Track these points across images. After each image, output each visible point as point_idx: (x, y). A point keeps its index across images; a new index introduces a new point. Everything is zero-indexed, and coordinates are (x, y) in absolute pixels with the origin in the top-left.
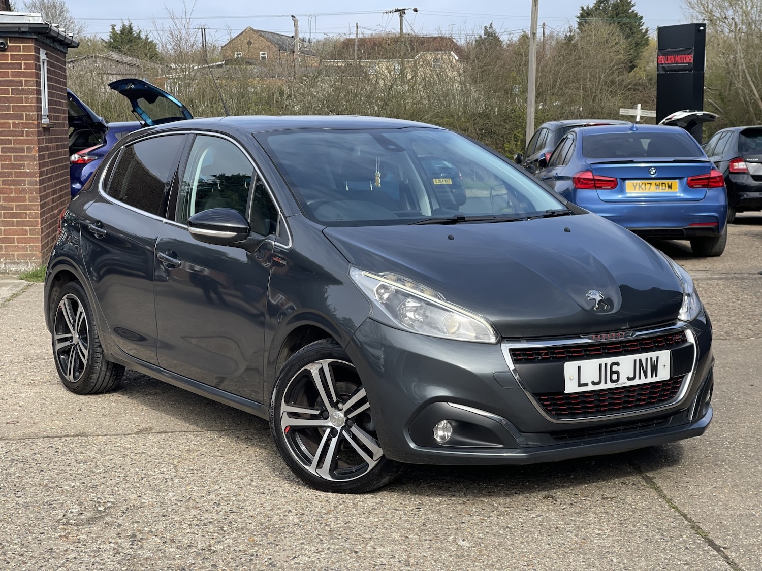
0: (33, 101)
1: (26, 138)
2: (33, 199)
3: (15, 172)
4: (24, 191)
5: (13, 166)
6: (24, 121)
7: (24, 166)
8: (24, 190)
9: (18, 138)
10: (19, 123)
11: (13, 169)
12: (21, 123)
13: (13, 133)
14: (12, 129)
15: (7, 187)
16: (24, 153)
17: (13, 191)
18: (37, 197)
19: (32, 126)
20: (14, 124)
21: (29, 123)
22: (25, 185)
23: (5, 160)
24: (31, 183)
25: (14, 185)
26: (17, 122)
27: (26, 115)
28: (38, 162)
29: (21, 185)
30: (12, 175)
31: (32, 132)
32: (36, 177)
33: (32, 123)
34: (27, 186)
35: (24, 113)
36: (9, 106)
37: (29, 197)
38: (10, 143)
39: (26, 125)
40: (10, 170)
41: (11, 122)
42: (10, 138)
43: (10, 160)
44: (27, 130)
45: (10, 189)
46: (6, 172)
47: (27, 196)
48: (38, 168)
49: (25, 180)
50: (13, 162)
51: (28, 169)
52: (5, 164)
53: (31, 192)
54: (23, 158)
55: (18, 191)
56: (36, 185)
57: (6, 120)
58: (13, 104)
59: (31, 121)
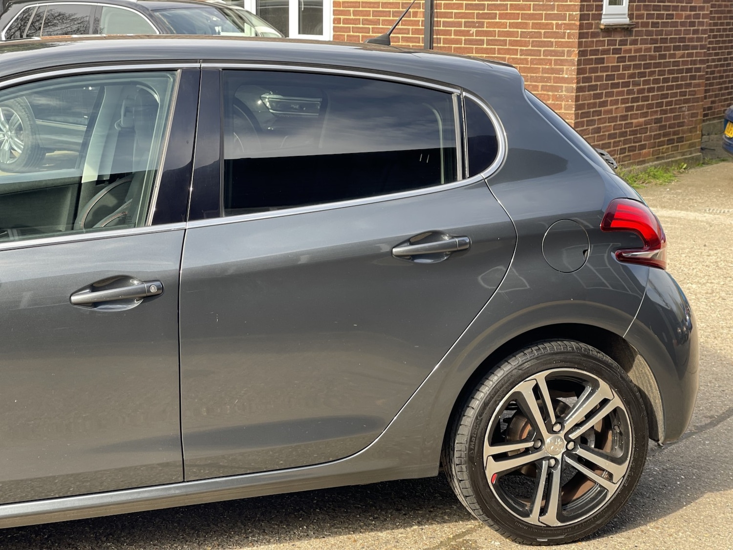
1: (567, 40)
2: (568, 108)
3: (554, 77)
4: (560, 98)
5: (553, 71)
6: (567, 22)
7: (562, 71)
8: (561, 96)
9: (560, 40)
10: (561, 24)
11: (553, 74)
12: (564, 24)
13: (555, 35)
14: (554, 30)
15: (545, 93)
16: (564, 56)
17: (551, 97)
18: (573, 105)
19: (574, 27)
20: (557, 25)
21: (571, 24)
22: (562, 92)
23: (546, 65)
24: (567, 90)
25: (552, 91)
26: (560, 22)
27: (569, 14)
28: (576, 67)
29: (558, 92)
30: (550, 80)
31: (573, 34)
32: (573, 83)
33: (574, 24)
34: (564, 93)
35: (568, 13)
36: (554, 5)
37: (565, 105)
38: (552, 46)
39: (568, 26)
40: (550, 75)
41: (554, 22)
42: (552, 40)
43: (551, 64)
44: (568, 31)
45: (548, 95)
46: (546, 77)
47: (563, 103)
48: (576, 73)
49: (563, 86)
50: (553, 66)
51: (566, 74)
52: (545, 68)
53: (567, 98)
54: (562, 63)
55: (556, 98)
56: (572, 92)
57: (550, 20)
58: (558, 3)
59: (573, 22)
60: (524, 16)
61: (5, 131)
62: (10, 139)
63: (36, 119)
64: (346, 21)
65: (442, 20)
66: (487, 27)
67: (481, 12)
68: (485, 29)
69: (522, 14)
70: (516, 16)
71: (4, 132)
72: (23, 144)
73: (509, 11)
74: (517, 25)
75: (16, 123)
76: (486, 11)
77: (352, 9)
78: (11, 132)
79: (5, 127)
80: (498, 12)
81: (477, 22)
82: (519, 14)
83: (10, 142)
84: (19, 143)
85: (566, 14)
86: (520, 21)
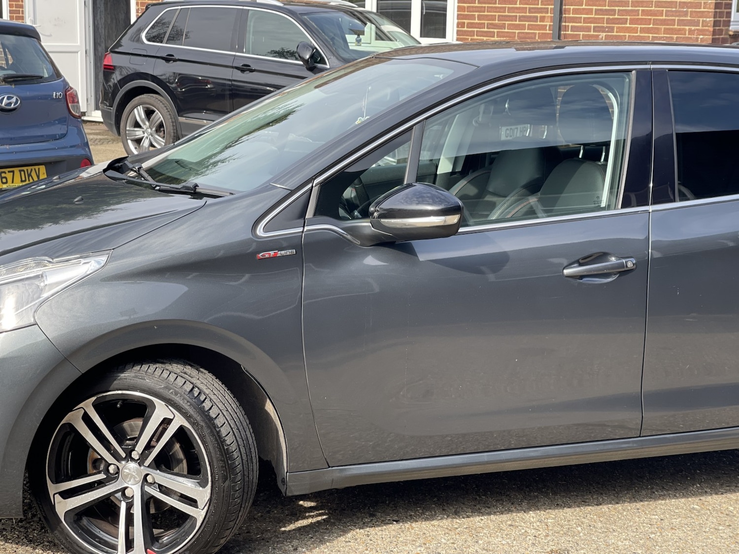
0: (711, 6)
6: (700, 28)
10: (694, 30)
12: (697, 30)
14: (687, 35)
19: (707, 33)
20: (690, 30)
21: (704, 30)
26: (693, 28)
27: (703, 21)
33: (707, 30)
35: (701, 19)
36: (687, 12)
39: (701, 32)
41: (687, 28)
44: (701, 37)
57: (683, 26)
58: (691, 10)
59: (707, 28)
60: (656, 22)
61: (145, 128)
62: (150, 136)
63: (179, 116)
64: (470, 25)
65: (570, 24)
66: (617, 32)
67: (611, 17)
68: (615, 34)
69: (654, 19)
70: (648, 22)
71: (143, 129)
72: (164, 141)
73: (640, 17)
74: (648, 31)
75: (157, 121)
76: (616, 16)
77: (476, 14)
78: (151, 129)
79: (145, 124)
80: (629, 17)
81: (607, 27)
82: (650, 19)
83: (150, 139)
84: (160, 140)
85: (700, 20)
86: (651, 26)
